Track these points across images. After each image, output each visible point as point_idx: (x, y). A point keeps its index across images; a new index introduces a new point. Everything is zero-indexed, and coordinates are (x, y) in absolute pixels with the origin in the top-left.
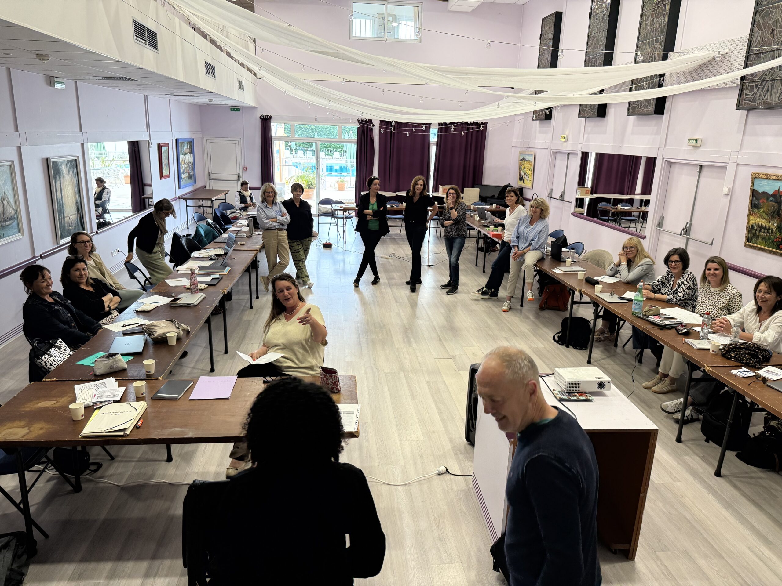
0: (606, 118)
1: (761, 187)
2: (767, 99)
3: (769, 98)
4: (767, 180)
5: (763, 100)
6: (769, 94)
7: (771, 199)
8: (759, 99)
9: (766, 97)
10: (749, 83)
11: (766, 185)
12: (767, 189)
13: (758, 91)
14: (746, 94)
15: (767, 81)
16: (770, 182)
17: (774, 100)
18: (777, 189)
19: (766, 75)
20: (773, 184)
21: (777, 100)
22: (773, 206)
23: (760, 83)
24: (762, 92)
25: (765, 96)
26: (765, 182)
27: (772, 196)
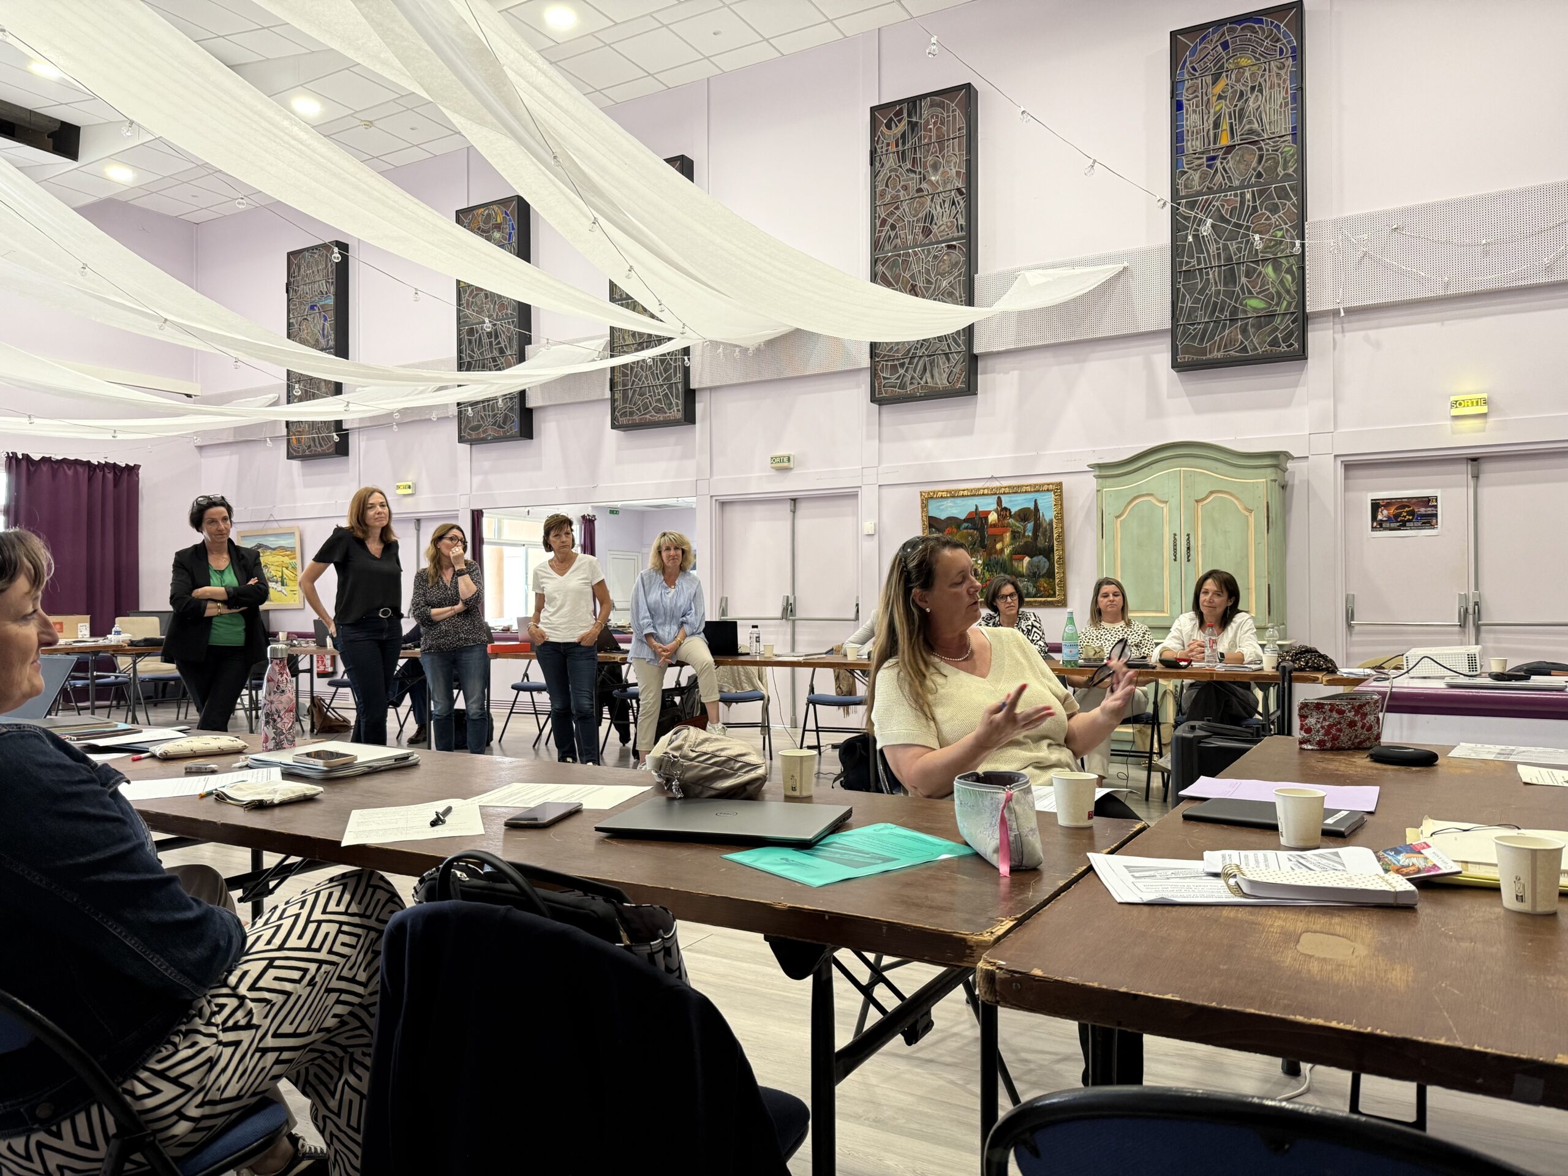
0: (534, 440)
1: (942, 510)
2: (927, 383)
3: (929, 380)
4: (952, 499)
5: (919, 384)
6: (928, 374)
7: (966, 525)
8: (911, 383)
9: (924, 379)
10: (887, 361)
11: (951, 507)
12: (955, 512)
13: (906, 371)
14: (885, 378)
15: (921, 357)
16: (959, 501)
17: (939, 383)
18: (973, 509)
19: (916, 348)
20: (964, 503)
21: (945, 382)
22: (971, 535)
23: (907, 361)
24: (915, 372)
25: (921, 379)
26: (949, 503)
27: (966, 520)
